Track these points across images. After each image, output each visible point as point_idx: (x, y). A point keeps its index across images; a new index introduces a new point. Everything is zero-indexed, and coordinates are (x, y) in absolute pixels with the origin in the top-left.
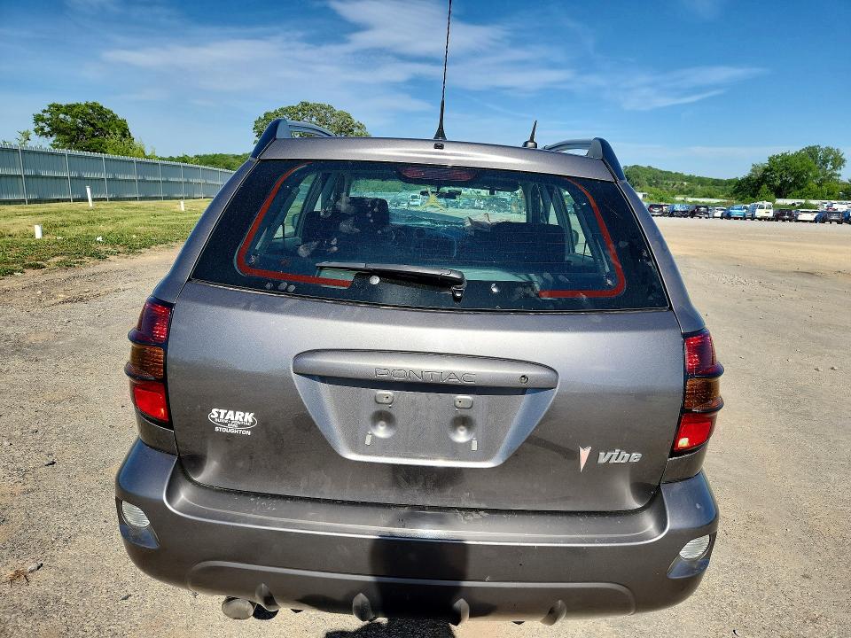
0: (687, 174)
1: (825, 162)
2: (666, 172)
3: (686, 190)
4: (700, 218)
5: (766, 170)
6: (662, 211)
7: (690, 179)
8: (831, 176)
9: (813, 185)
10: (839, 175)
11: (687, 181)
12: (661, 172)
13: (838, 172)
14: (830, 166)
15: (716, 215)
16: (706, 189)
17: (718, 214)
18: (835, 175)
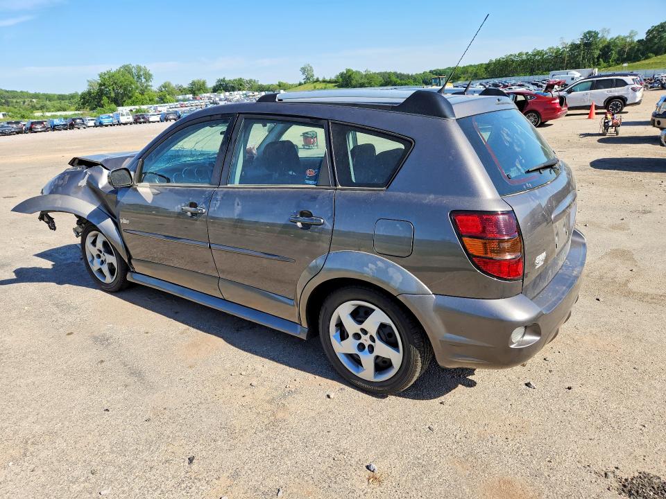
0: (32, 92)
1: (139, 77)
2: (12, 92)
3: (38, 106)
4: (79, 128)
5: (101, 85)
6: (44, 127)
7: (36, 96)
8: (146, 88)
9: (137, 94)
10: (151, 86)
11: (35, 98)
12: (7, 92)
13: (150, 84)
14: (144, 80)
15: (89, 125)
16: (56, 103)
17: (92, 123)
18: (149, 86)
